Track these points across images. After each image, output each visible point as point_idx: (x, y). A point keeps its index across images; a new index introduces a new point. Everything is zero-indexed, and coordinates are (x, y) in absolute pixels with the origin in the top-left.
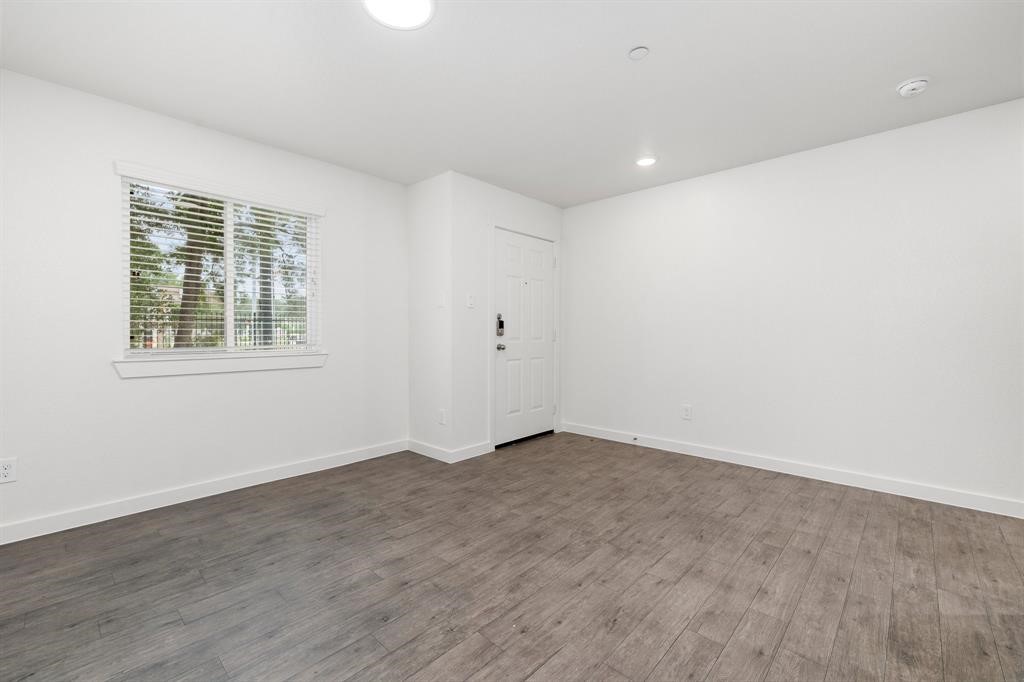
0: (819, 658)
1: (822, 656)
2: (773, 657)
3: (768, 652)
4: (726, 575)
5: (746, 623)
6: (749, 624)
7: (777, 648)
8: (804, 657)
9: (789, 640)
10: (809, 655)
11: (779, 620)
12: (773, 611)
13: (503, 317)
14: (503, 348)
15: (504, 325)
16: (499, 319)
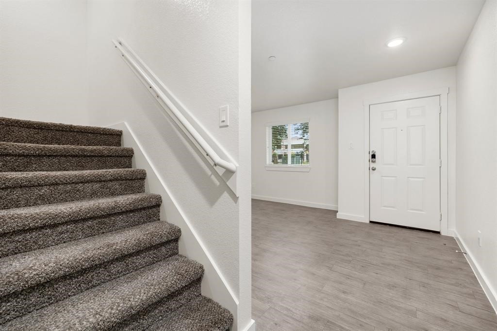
13: (375, 152)
14: (374, 169)
15: (376, 157)
16: (371, 154)
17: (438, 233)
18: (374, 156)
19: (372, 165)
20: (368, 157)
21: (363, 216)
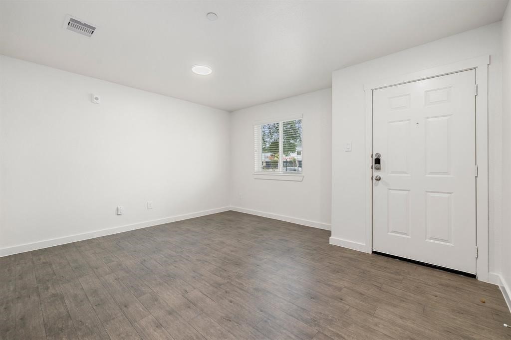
0: (108, 324)
1: (107, 325)
2: (121, 309)
3: (124, 309)
4: (182, 317)
5: (143, 309)
6: (141, 309)
7: (124, 312)
8: (113, 319)
9: (124, 319)
10: (112, 321)
11: (136, 322)
12: (143, 322)
13: (379, 156)
14: (378, 179)
15: (381, 162)
16: (374, 157)
17: (474, 276)
18: (378, 161)
19: (376, 174)
20: (370, 162)
21: (364, 244)
